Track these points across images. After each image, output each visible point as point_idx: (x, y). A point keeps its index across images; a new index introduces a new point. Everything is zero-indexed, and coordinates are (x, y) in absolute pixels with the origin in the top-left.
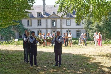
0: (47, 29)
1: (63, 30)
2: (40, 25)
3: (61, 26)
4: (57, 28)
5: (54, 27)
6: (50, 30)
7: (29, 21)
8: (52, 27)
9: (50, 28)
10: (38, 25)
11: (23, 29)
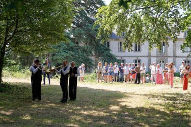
0: (149, 56)
1: (177, 59)
2: (139, 50)
3: (174, 53)
4: (167, 56)
5: (162, 55)
7: (121, 43)
9: (155, 55)
10: (136, 50)
11: (109, 56)
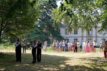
1: (98, 38)
2: (77, 33)
4: (92, 37)
6: (86, 38)
7: (66, 30)
8: (88, 36)
10: (75, 33)
11: (60, 37)
